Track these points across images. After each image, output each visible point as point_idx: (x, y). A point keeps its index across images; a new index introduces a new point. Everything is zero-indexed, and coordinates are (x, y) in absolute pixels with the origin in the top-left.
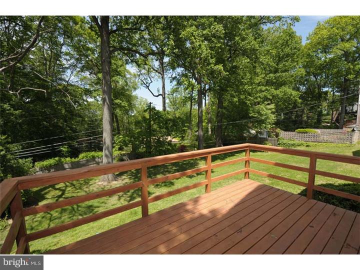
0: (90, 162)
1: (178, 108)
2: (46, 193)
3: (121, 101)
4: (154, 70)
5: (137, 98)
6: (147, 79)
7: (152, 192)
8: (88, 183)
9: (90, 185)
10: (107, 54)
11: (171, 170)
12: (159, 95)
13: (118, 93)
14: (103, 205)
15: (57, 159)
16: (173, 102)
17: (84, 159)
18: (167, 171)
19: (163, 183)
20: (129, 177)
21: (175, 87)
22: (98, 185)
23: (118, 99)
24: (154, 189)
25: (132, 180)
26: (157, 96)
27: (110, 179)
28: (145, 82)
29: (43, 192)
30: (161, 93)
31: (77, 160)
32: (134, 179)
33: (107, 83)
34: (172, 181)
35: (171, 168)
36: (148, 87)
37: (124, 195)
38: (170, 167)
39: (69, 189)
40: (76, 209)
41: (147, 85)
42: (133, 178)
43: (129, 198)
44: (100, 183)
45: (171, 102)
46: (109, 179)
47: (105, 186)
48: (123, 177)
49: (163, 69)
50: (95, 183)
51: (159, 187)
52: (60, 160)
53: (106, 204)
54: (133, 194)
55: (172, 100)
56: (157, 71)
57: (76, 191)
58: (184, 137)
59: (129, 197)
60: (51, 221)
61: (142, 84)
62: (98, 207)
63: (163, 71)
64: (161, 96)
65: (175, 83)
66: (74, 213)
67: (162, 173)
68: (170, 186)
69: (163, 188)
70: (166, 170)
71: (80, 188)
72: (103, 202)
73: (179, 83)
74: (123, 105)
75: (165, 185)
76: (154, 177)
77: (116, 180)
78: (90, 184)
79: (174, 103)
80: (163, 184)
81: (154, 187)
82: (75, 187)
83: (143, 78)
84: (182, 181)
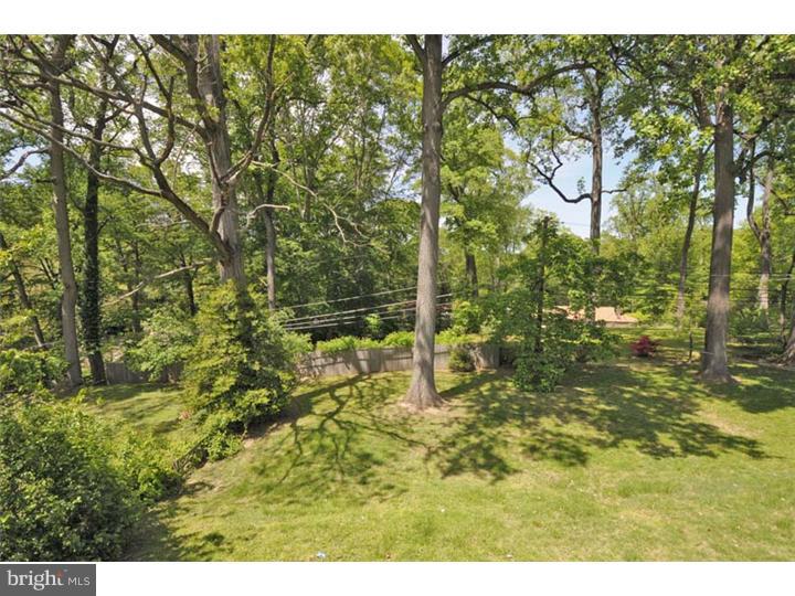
0: (402, 352)
1: (645, 230)
2: (317, 402)
3: (480, 223)
4: (574, 134)
5: (531, 213)
6: (549, 159)
7: (514, 465)
8: (384, 398)
9: (386, 404)
10: (434, 111)
11: (590, 410)
12: (582, 197)
13: (478, 204)
14: (391, 461)
15: (347, 339)
16: (633, 213)
17: (391, 346)
18: (576, 412)
19: (551, 447)
20: (468, 403)
21: (634, 168)
22: (399, 408)
23: (475, 218)
24: (521, 458)
25: (473, 415)
26: (575, 201)
27: (424, 401)
28: (541, 168)
29: (314, 399)
30: (589, 191)
31: (381, 344)
32: (478, 412)
33: (430, 179)
34: (584, 449)
35: (591, 405)
36: (549, 180)
37: (441, 452)
38: (589, 399)
39: (352, 402)
40: (340, 453)
41: (549, 175)
42: (477, 408)
43: (447, 464)
44: (403, 405)
45: (625, 215)
46: (421, 401)
47: (410, 414)
48: (455, 402)
49: (598, 125)
50: (394, 403)
51: (536, 455)
52: (352, 342)
53: (396, 460)
54: (461, 457)
55: (628, 210)
56: (581, 136)
57: (359, 412)
58: (662, 312)
59: (448, 461)
60: (294, 465)
61: (535, 175)
62: (378, 463)
63: (599, 132)
64: (588, 200)
65: (632, 154)
66: (334, 461)
67: (559, 414)
68: (572, 464)
69: (549, 463)
70: (573, 406)
71: (368, 407)
72: (393, 455)
73: (647, 155)
74: (484, 230)
75: (558, 458)
76: (531, 419)
77: (436, 406)
78: (387, 401)
79: (632, 217)
80: (551, 452)
81: (523, 452)
82: (361, 402)
83: (538, 159)
84: (617, 461)
